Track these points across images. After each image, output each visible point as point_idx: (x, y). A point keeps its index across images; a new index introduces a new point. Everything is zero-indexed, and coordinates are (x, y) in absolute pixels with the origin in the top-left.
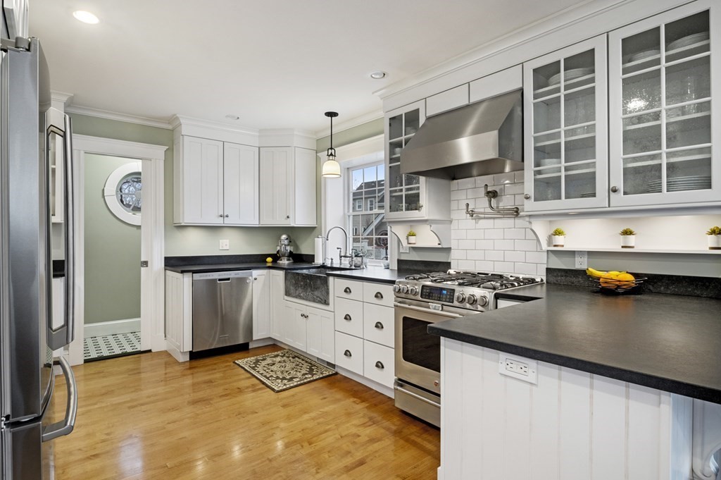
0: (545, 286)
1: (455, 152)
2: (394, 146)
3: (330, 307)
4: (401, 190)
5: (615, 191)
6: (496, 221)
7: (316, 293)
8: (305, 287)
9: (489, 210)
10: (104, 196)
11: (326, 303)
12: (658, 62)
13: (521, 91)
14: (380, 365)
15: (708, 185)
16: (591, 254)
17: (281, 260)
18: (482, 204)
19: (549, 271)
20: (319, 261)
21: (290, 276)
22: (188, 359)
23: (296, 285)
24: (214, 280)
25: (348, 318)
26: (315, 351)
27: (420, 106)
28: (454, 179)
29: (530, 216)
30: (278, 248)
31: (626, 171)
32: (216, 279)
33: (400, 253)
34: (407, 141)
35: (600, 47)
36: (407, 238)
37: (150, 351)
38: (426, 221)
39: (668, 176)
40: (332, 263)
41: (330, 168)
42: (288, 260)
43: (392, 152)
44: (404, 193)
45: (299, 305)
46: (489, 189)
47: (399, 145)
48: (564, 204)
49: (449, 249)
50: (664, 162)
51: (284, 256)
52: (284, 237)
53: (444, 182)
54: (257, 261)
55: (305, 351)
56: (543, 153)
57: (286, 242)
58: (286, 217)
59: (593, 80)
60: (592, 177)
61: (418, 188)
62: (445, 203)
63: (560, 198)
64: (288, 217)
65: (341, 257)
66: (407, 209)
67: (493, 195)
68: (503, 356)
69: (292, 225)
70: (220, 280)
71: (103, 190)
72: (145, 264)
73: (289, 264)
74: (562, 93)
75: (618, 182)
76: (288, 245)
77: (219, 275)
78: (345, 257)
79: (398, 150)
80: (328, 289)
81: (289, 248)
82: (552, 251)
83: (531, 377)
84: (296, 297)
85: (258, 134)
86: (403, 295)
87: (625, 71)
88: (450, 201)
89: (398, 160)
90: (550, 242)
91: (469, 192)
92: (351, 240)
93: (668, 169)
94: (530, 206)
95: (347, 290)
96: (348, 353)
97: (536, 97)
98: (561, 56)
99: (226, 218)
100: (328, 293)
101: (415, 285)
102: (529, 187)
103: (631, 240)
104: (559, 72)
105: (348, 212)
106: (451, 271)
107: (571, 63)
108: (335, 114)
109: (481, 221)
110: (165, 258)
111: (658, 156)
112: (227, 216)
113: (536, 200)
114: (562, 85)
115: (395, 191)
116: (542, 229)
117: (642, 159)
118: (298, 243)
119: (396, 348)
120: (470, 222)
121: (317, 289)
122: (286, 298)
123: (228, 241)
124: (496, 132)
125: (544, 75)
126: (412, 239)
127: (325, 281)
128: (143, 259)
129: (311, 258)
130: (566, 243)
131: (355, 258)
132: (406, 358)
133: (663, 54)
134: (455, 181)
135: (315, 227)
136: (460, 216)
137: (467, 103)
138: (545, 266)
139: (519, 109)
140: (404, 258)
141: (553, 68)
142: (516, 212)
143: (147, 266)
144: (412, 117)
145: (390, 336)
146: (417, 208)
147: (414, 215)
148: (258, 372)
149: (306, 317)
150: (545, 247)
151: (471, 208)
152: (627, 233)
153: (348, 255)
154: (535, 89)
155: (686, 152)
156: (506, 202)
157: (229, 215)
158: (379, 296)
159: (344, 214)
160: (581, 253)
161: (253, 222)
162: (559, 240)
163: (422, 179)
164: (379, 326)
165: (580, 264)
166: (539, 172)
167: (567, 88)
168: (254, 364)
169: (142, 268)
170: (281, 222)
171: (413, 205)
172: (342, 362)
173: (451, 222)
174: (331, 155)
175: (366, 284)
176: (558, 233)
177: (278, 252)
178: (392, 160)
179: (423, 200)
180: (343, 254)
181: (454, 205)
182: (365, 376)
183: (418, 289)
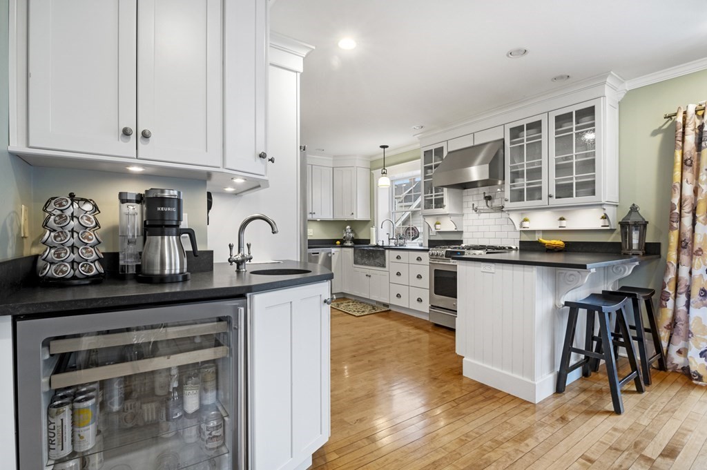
0: (518, 251)
1: (468, 174)
2: (426, 169)
3: (386, 269)
4: (432, 196)
5: (551, 197)
6: (491, 214)
7: (377, 261)
8: (368, 258)
9: (486, 208)
11: (384, 266)
12: (571, 130)
13: (503, 140)
14: (419, 300)
15: (593, 193)
16: (544, 232)
18: (482, 204)
19: (521, 243)
20: (373, 243)
21: (357, 251)
23: (362, 257)
25: (398, 274)
26: (375, 297)
27: (444, 145)
28: (465, 189)
29: (508, 211)
30: (345, 235)
31: (557, 186)
32: (311, 253)
33: (430, 236)
34: (436, 166)
35: (544, 119)
36: (435, 226)
38: (448, 214)
39: (576, 189)
40: (383, 243)
41: (384, 182)
43: (426, 172)
44: (433, 198)
45: (364, 269)
46: (486, 195)
47: (430, 168)
48: (526, 204)
49: (461, 232)
50: (574, 181)
51: (348, 240)
53: (458, 191)
54: (331, 243)
55: (368, 298)
56: (516, 175)
58: (351, 214)
59: (540, 137)
60: (540, 189)
61: (443, 195)
62: (460, 204)
63: (523, 200)
65: (389, 239)
66: (435, 208)
67: (488, 198)
68: (483, 264)
69: (355, 219)
70: (313, 254)
74: (525, 143)
75: (553, 192)
77: (313, 251)
78: (393, 239)
79: (429, 171)
80: (385, 258)
81: (351, 235)
82: (522, 231)
83: (493, 270)
84: (362, 264)
85: (333, 159)
86: (435, 257)
87: (557, 133)
88: (462, 202)
89: (430, 177)
90: (521, 226)
91: (474, 198)
93: (576, 185)
94: (508, 205)
95: (398, 257)
96: (398, 296)
97: (511, 143)
98: (525, 123)
99: (314, 215)
100: (385, 260)
101: (441, 251)
102: (507, 195)
103: (564, 223)
104: (523, 130)
105: (392, 210)
106: (463, 245)
107: (530, 126)
108: (387, 147)
109: (482, 214)
111: (572, 179)
113: (511, 202)
114: (525, 138)
115: (428, 197)
116: (516, 218)
117: (564, 180)
119: (430, 289)
120: (475, 215)
121: (377, 258)
122: (354, 265)
123: (312, 230)
124: (488, 165)
125: (516, 132)
126: (438, 226)
127: (383, 253)
129: (368, 241)
130: (530, 226)
131: (399, 240)
132: (436, 293)
133: (574, 126)
134: (466, 190)
135: (369, 221)
136: (469, 212)
137: (472, 145)
138: (519, 240)
139: (502, 151)
140: (432, 238)
141: (521, 128)
142: (501, 209)
144: (439, 151)
145: (427, 282)
146: (442, 207)
147: (440, 211)
149: (370, 276)
150: (518, 228)
151: (475, 206)
152: (562, 219)
154: (511, 139)
155: (585, 177)
156: (496, 203)
157: (316, 213)
158: (419, 259)
159: (390, 211)
160: (539, 231)
161: (330, 217)
162: (526, 224)
163: (445, 189)
164: (419, 277)
165: (538, 237)
166: (514, 186)
167: (528, 140)
170: (347, 217)
171: (439, 205)
172: (394, 301)
173: (463, 215)
174: (384, 173)
175: (411, 253)
176: (526, 220)
178: (425, 178)
179: (446, 202)
180: (391, 237)
181: (465, 205)
182: (410, 308)
183: (444, 252)
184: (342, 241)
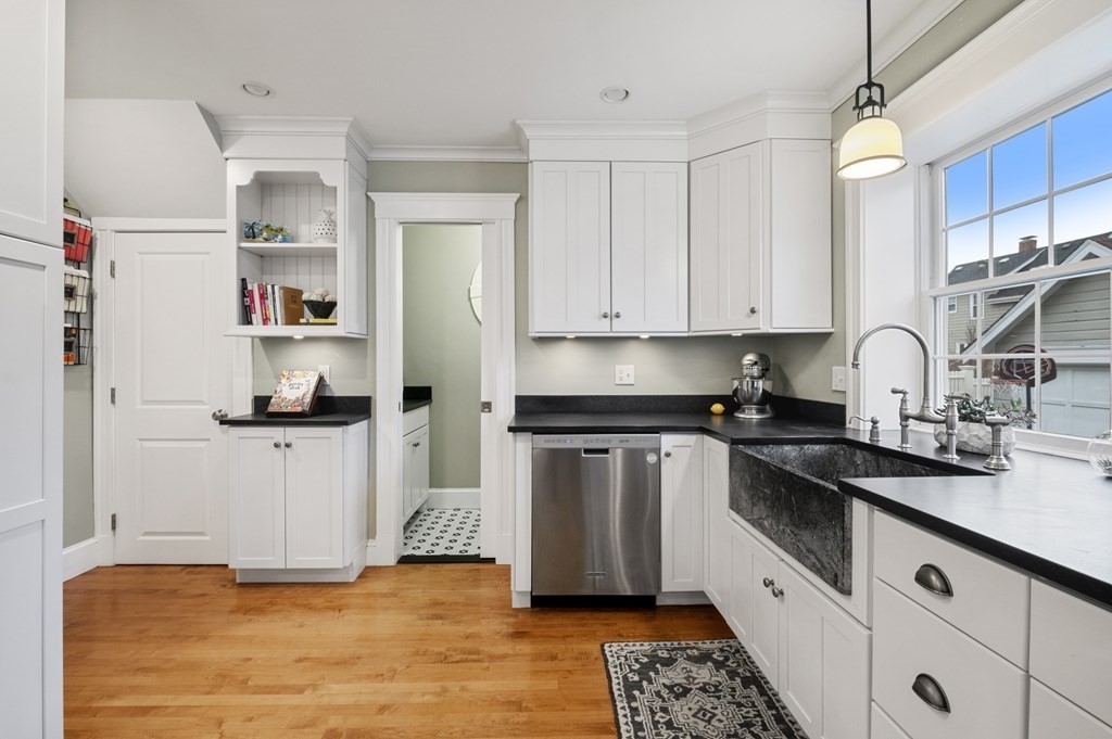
3: (855, 607)
7: (806, 536)
8: (775, 505)
10: (470, 299)
11: (838, 583)
17: (743, 411)
21: (739, 460)
22: (529, 606)
23: (754, 490)
24: (575, 452)
30: (737, 383)
32: (580, 449)
37: (492, 560)
40: (874, 432)
42: (760, 411)
45: (763, 549)
51: (749, 401)
52: (749, 358)
54: (689, 413)
57: (756, 371)
58: (748, 311)
64: (753, 311)
65: (905, 418)
69: (765, 328)
70: (587, 451)
71: (469, 290)
72: (487, 406)
73: (761, 423)
76: (760, 378)
77: (586, 441)
78: (921, 418)
80: (847, 539)
81: (761, 385)
84: (752, 523)
85: (685, 133)
92: (943, 366)
95: (932, 579)
99: (615, 320)
100: (844, 553)
105: (932, 286)
110: (516, 397)
112: (618, 316)
118: (789, 372)
121: (808, 522)
122: (731, 514)
123: (632, 366)
128: (484, 399)
131: (959, 425)
135: (830, 334)
143: (490, 411)
148: (635, 711)
149: (779, 594)
153: (932, 414)
157: (621, 314)
159: (919, 295)
161: (679, 328)
168: (639, 672)
169: (482, 414)
170: (738, 325)
174: (870, 102)
177: (736, 391)
180: (913, 409)
184: (732, 403)
